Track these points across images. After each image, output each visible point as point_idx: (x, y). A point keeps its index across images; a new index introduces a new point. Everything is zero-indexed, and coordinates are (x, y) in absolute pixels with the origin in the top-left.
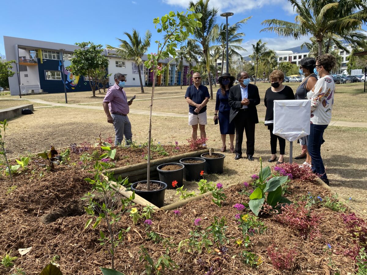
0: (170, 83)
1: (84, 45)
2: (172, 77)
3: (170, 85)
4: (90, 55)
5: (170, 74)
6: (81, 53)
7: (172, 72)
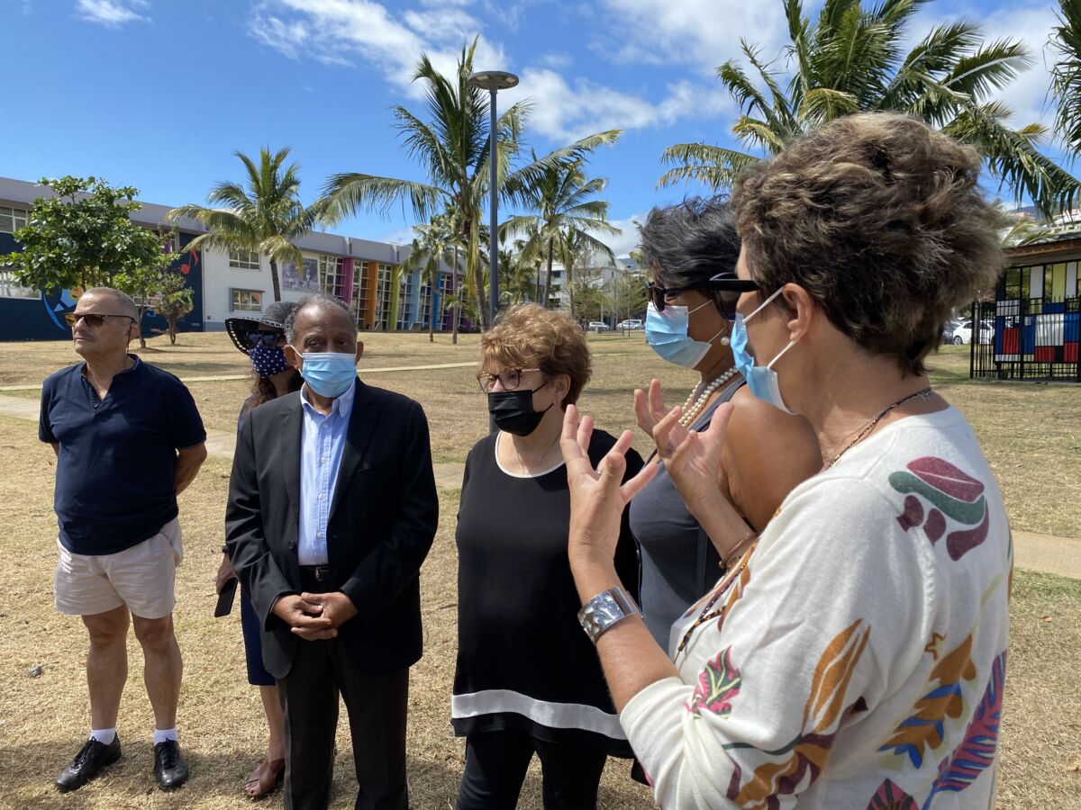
0: (403, 321)
1: (70, 187)
2: (408, 306)
3: (400, 328)
4: (86, 220)
5: (402, 295)
6: (57, 212)
7: (409, 290)
